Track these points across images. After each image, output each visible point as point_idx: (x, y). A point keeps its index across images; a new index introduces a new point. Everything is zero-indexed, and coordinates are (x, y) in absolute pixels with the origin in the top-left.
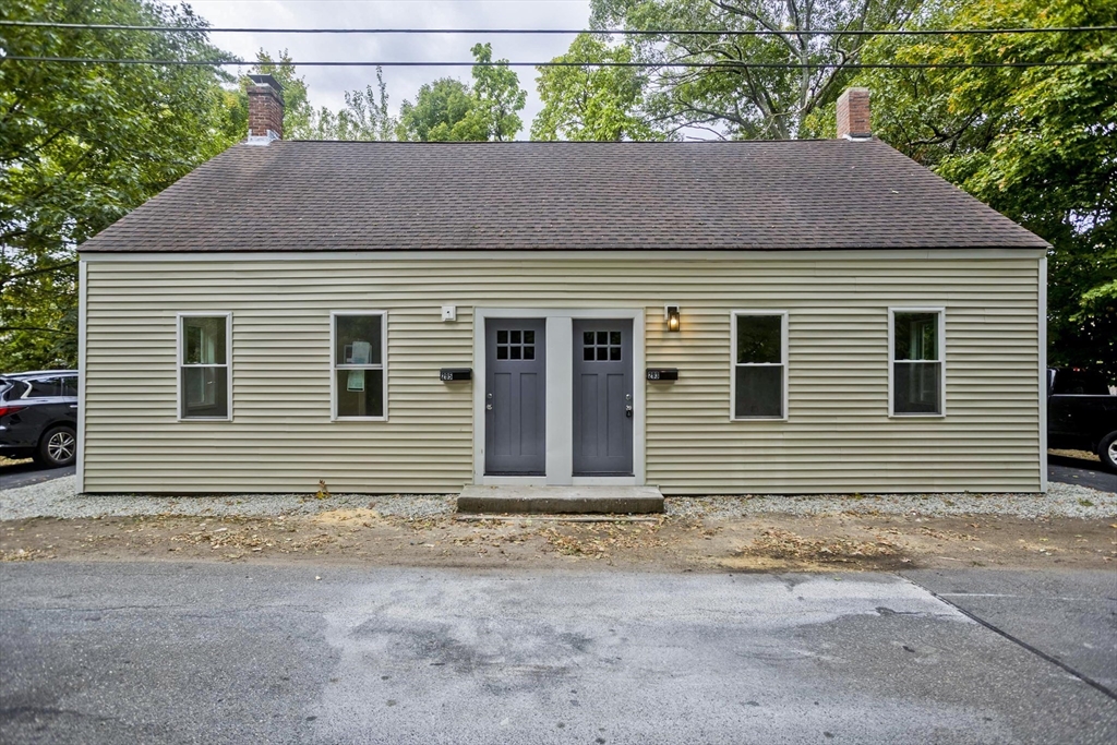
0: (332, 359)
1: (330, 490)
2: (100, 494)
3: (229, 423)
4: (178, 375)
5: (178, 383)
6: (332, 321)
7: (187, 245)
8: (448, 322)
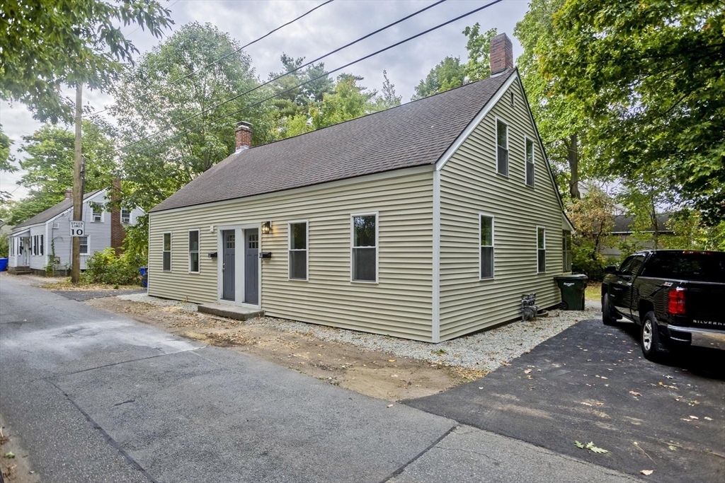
1: (188, 300)
3: (171, 273)
4: (163, 255)
5: (163, 258)
6: (189, 234)
8: (212, 233)
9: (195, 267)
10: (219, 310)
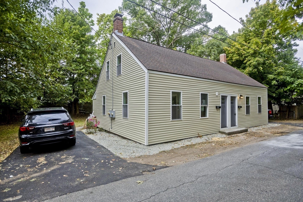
0: (200, 104)
1: (201, 135)
2: (157, 144)
3: (182, 121)
4: (171, 108)
5: (171, 110)
6: (200, 95)
7: (172, 72)
8: (217, 96)
9: (204, 114)
10: (239, 131)
